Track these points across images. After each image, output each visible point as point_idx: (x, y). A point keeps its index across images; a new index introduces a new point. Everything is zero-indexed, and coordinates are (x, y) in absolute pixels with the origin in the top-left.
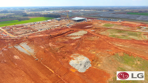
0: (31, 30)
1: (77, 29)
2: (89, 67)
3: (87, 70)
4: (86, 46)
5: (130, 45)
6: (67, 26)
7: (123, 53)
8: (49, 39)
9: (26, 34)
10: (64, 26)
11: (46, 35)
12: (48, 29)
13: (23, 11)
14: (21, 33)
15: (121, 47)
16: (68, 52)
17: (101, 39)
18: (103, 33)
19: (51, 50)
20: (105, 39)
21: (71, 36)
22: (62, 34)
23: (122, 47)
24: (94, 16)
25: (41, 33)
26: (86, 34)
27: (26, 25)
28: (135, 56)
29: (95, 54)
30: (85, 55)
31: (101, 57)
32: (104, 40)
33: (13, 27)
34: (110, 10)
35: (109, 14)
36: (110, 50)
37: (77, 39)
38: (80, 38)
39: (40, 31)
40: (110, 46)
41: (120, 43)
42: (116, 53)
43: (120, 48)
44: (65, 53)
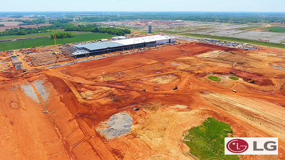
35: (231, 30)
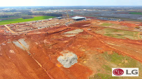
0: (32, 28)
1: (74, 28)
2: (75, 63)
3: (72, 66)
4: (78, 44)
5: (122, 45)
6: (65, 25)
7: (112, 51)
8: (46, 36)
9: (26, 31)
10: (62, 25)
11: (43, 32)
12: (47, 27)
13: (30, 11)
14: (22, 30)
15: (112, 46)
16: (59, 49)
17: (95, 38)
18: (99, 32)
19: (44, 46)
20: (99, 37)
21: (66, 34)
22: (58, 32)
23: (114, 45)
24: (95, 16)
25: (40, 31)
26: (81, 33)
27: (28, 23)
28: (124, 55)
29: (84, 51)
30: (74, 52)
31: (89, 55)
32: (97, 39)
33: (17, 24)
34: (112, 10)
35: (111, 13)
36: (100, 49)
37: (71, 37)
38: (74, 36)
39: (39, 29)
40: (101, 44)
41: (113, 42)
42: (105, 51)
43: (110, 47)
44: (56, 49)
